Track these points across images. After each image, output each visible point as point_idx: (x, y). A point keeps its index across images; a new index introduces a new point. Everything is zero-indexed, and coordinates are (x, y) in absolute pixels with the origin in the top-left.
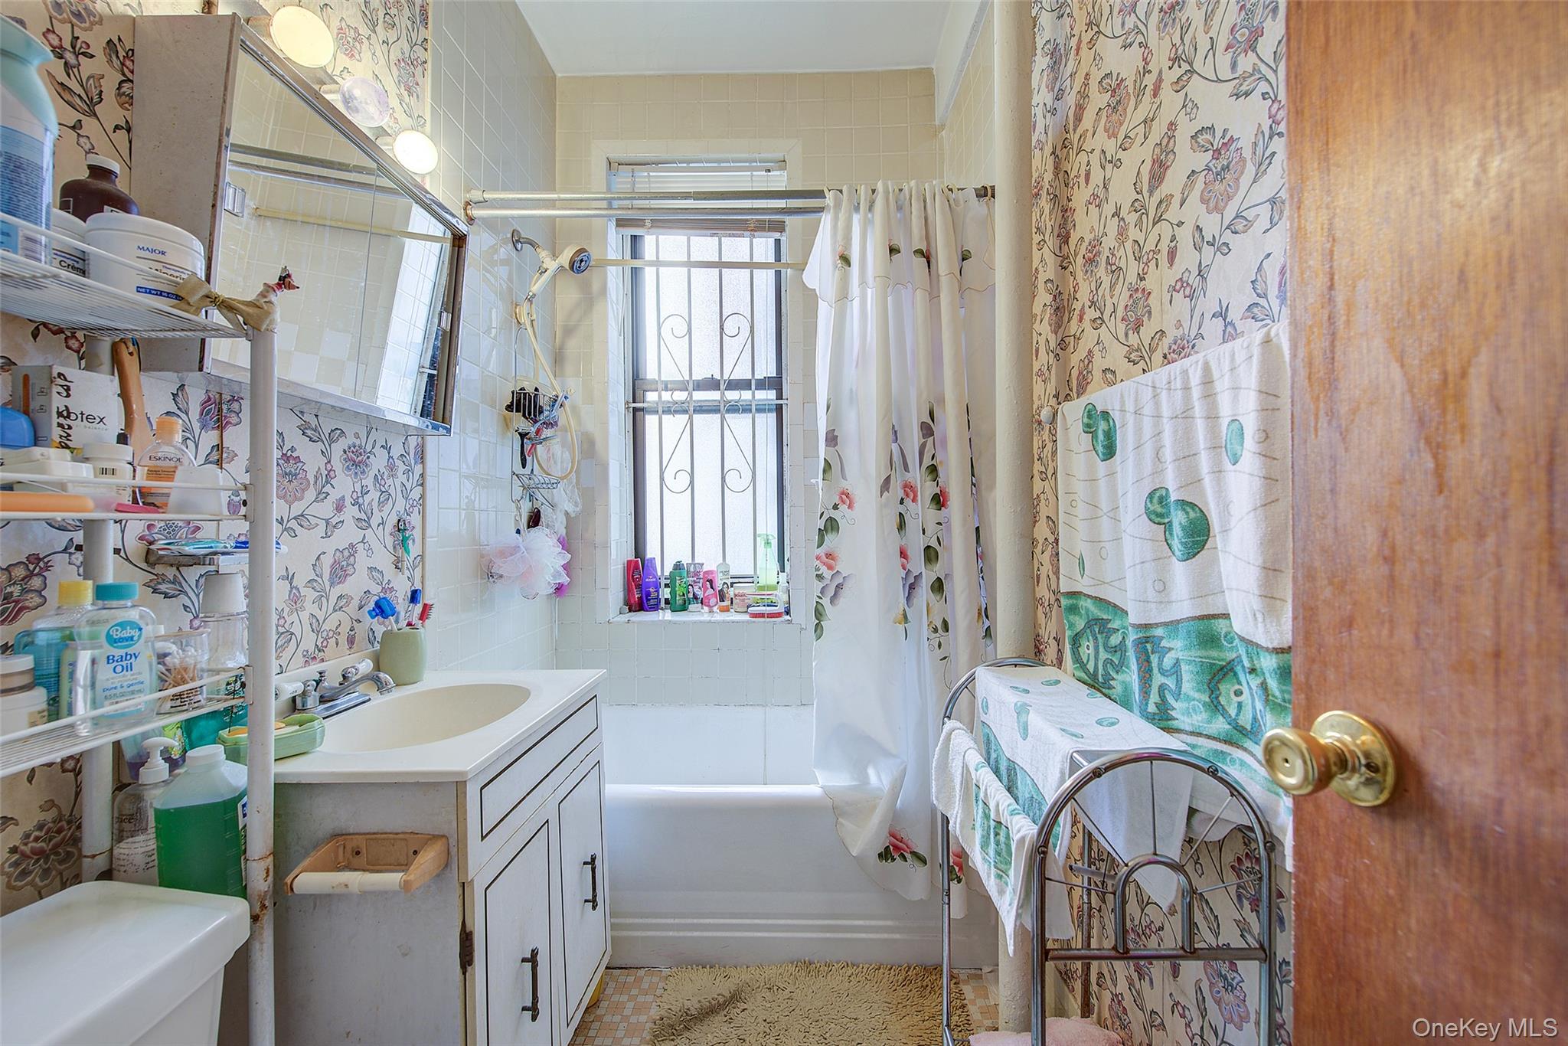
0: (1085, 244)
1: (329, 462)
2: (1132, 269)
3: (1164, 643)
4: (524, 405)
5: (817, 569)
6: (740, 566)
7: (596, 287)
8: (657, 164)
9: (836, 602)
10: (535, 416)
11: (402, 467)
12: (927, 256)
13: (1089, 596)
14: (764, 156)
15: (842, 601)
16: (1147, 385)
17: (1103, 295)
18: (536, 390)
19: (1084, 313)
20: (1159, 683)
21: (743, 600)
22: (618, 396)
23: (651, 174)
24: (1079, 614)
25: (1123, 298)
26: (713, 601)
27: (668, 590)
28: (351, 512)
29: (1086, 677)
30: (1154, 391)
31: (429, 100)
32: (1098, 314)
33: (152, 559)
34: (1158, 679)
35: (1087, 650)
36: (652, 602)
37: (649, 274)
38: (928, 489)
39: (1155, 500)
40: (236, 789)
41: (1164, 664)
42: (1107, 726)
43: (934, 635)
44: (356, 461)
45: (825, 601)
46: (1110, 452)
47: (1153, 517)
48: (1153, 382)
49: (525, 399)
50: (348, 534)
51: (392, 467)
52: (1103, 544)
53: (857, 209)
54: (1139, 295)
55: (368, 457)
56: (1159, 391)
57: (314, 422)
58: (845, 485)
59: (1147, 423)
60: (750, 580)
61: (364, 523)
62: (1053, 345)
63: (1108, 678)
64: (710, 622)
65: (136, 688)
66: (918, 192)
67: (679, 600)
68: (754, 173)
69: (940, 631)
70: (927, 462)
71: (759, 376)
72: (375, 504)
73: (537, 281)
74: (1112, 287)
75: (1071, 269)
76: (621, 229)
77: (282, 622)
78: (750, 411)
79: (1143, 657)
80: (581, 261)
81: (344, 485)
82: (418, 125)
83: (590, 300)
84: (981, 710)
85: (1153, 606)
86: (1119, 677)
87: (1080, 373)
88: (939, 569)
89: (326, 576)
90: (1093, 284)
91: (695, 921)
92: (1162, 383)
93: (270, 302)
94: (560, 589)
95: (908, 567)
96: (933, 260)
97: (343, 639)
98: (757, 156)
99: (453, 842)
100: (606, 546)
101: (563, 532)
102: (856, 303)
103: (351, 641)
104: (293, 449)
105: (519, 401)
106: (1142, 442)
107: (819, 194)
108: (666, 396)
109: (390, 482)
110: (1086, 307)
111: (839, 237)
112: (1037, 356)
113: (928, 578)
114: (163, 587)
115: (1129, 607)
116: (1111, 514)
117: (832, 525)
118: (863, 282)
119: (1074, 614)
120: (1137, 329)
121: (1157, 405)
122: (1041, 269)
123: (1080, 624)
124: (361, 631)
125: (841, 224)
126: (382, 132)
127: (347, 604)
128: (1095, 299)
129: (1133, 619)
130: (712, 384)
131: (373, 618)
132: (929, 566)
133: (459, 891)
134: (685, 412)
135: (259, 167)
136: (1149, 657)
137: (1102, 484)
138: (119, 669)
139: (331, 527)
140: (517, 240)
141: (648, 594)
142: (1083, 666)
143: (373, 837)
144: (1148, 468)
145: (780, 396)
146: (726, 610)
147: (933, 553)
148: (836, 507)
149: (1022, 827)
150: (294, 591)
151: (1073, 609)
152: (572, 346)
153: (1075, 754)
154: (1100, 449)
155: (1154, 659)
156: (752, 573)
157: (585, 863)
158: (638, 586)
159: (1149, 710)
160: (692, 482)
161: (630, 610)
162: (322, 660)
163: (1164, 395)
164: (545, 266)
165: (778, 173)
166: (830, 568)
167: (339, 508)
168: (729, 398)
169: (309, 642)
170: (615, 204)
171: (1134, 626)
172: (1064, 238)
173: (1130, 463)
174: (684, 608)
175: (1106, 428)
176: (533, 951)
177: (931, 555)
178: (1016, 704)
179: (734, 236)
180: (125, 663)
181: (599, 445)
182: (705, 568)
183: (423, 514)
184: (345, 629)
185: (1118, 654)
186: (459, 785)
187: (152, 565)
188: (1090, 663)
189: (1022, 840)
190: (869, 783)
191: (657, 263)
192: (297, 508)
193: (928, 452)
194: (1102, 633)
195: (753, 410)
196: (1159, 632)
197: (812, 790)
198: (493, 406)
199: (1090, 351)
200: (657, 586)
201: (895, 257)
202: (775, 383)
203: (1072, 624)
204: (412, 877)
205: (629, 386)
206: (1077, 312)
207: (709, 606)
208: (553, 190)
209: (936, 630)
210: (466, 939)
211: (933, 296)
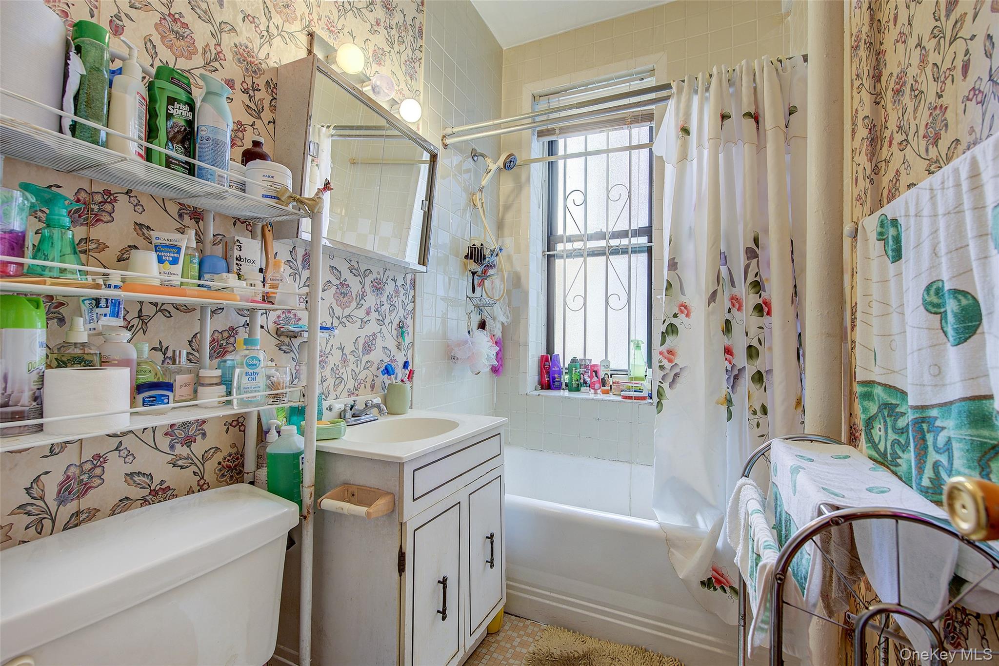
0: (894, 78)
1: (364, 287)
2: (931, 89)
3: (938, 423)
4: (475, 255)
5: (660, 362)
6: (618, 362)
7: (524, 178)
8: (565, 91)
9: (674, 386)
10: (481, 261)
11: (403, 292)
12: (756, 117)
13: (879, 384)
14: (638, 69)
15: (678, 386)
16: (926, 189)
17: (908, 119)
18: (482, 245)
19: (893, 138)
20: (934, 460)
21: (619, 386)
22: (537, 248)
23: (560, 99)
24: (873, 400)
25: (924, 116)
26: (597, 386)
27: (567, 377)
28: (374, 315)
29: (877, 456)
30: (931, 193)
31: (423, 80)
32: (904, 137)
33: (279, 333)
34: (933, 456)
35: (878, 432)
36: (557, 384)
37: (561, 163)
38: (750, 300)
39: (932, 292)
40: (300, 449)
41: (938, 442)
42: (877, 493)
43: (753, 417)
44: (378, 287)
45: (665, 386)
46: (897, 255)
47: (930, 308)
48: (931, 185)
49: (475, 251)
50: (372, 327)
51: (397, 292)
52: (892, 338)
53: (696, 92)
54: (938, 112)
55: (384, 285)
56: (935, 192)
57: (356, 266)
58: (683, 299)
59: (926, 222)
60: (625, 373)
61: (381, 322)
62: (868, 171)
63: (896, 456)
64: (593, 399)
65: (257, 389)
66: (748, 68)
67: (574, 385)
68: (631, 83)
69: (759, 413)
70: (751, 278)
71: (634, 226)
72: (387, 312)
73: (485, 178)
74: (915, 110)
75: (883, 103)
76: (540, 138)
77: (338, 372)
78: (627, 252)
79: (919, 436)
80: (511, 162)
81: (371, 300)
82: (415, 94)
83: (520, 187)
84: (773, 473)
85: (929, 388)
86: (904, 456)
87: (890, 192)
88: (759, 364)
89: (361, 349)
90: (901, 111)
91: (564, 598)
92: (937, 185)
93: (320, 198)
94: (495, 370)
95: (734, 362)
96: (760, 119)
97: (368, 385)
98: (633, 71)
99: (397, 498)
100: (526, 345)
101: (499, 334)
102: (695, 162)
103: (373, 387)
104: (345, 280)
105: (472, 252)
106: (921, 241)
107: (668, 86)
108: (569, 246)
109: (396, 299)
110: (895, 132)
111: (681, 114)
112: (856, 184)
113: (750, 371)
114: (283, 348)
115: (909, 389)
116: (899, 310)
117: (672, 329)
118: (700, 145)
119: (869, 400)
120: (936, 143)
121: (934, 205)
122: (860, 109)
123: (873, 409)
124: (378, 382)
125: (682, 105)
126: (394, 102)
127: (371, 366)
128: (902, 124)
129: (912, 401)
130: (601, 236)
131: (383, 375)
132: (750, 361)
133: (399, 527)
134: (582, 256)
135: (349, 136)
136: (924, 436)
137: (892, 284)
138: (250, 379)
139: (364, 323)
140: (474, 155)
141: (554, 378)
142: (874, 446)
143: (361, 488)
144: (925, 264)
145: (650, 241)
146: (606, 392)
147: (754, 351)
148: (675, 316)
149: (771, 557)
150: (344, 356)
151: (868, 396)
152: (509, 218)
153: (822, 506)
154: (890, 253)
155: (930, 438)
156: (626, 368)
157: (487, 537)
158: (548, 373)
159: (923, 484)
160: (585, 304)
161: (542, 388)
162: (357, 395)
163: (939, 194)
164: (489, 168)
165: (649, 79)
166: (670, 361)
167: (368, 313)
168: (612, 245)
169: (351, 384)
170: (538, 119)
171: (912, 407)
172: (877, 78)
173: (911, 262)
174: (578, 389)
175: (895, 234)
176: (444, 577)
177: (752, 352)
178: (791, 467)
179: (616, 129)
180: (253, 376)
181: (523, 280)
182: (593, 363)
183: (414, 318)
184: (369, 380)
185: (905, 435)
186: (400, 465)
187: (279, 336)
188: (881, 443)
189: (764, 566)
190: (699, 528)
191: (566, 157)
192: (347, 312)
193: (752, 270)
194: (891, 416)
195: (630, 252)
196: (934, 413)
197: (652, 524)
198: (457, 256)
199: (898, 171)
200: (560, 373)
201: (726, 122)
202: (647, 231)
203: (866, 409)
204: (371, 511)
205: (545, 240)
206: (887, 139)
207: (594, 389)
208: (500, 118)
209: (755, 413)
210: (402, 556)
211: (760, 147)
